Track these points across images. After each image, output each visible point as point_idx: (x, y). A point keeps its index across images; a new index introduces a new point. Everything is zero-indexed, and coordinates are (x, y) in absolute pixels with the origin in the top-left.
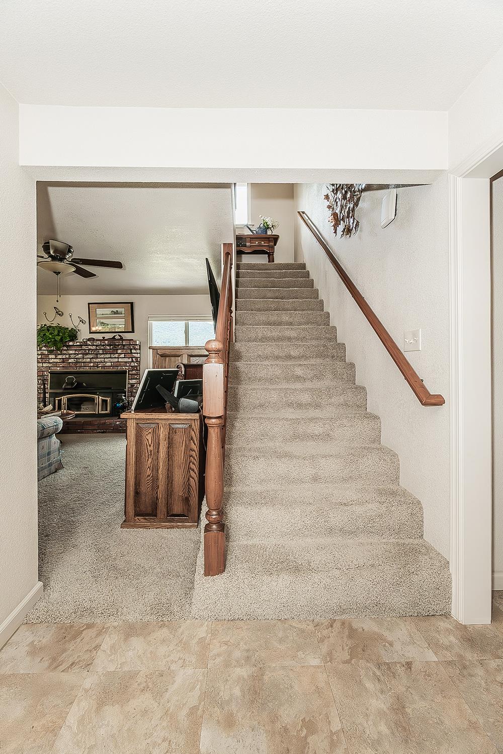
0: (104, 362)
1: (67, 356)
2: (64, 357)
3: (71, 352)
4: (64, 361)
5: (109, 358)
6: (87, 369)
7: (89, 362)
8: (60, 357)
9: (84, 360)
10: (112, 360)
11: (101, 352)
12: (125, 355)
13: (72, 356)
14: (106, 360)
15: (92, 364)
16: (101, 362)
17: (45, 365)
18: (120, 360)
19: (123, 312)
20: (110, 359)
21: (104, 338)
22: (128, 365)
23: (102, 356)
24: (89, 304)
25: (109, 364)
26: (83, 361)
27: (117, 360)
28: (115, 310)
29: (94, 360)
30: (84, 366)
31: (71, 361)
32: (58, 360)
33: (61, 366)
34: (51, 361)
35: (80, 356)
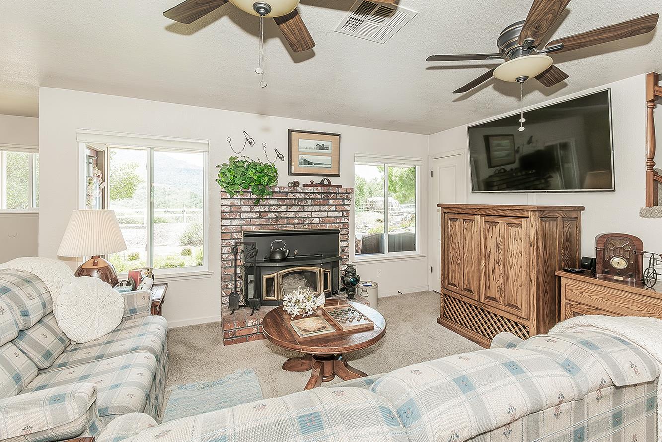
0: (312, 217)
1: (267, 209)
2: (262, 210)
3: (272, 202)
4: (261, 215)
5: (318, 211)
6: (290, 228)
7: (293, 218)
8: (257, 209)
9: (288, 215)
10: (320, 214)
11: (309, 202)
12: (336, 208)
13: (273, 209)
14: (314, 214)
15: (297, 221)
16: (308, 217)
17: (235, 222)
18: (330, 214)
19: (330, 148)
20: (318, 213)
21: (312, 182)
22: (338, 221)
23: (310, 209)
24: (290, 131)
25: (317, 220)
26: (286, 216)
27: (325, 214)
28: (321, 143)
29: (300, 215)
30: (287, 224)
31: (271, 215)
32: (253, 215)
33: (257, 223)
34: (244, 216)
35: (283, 208)
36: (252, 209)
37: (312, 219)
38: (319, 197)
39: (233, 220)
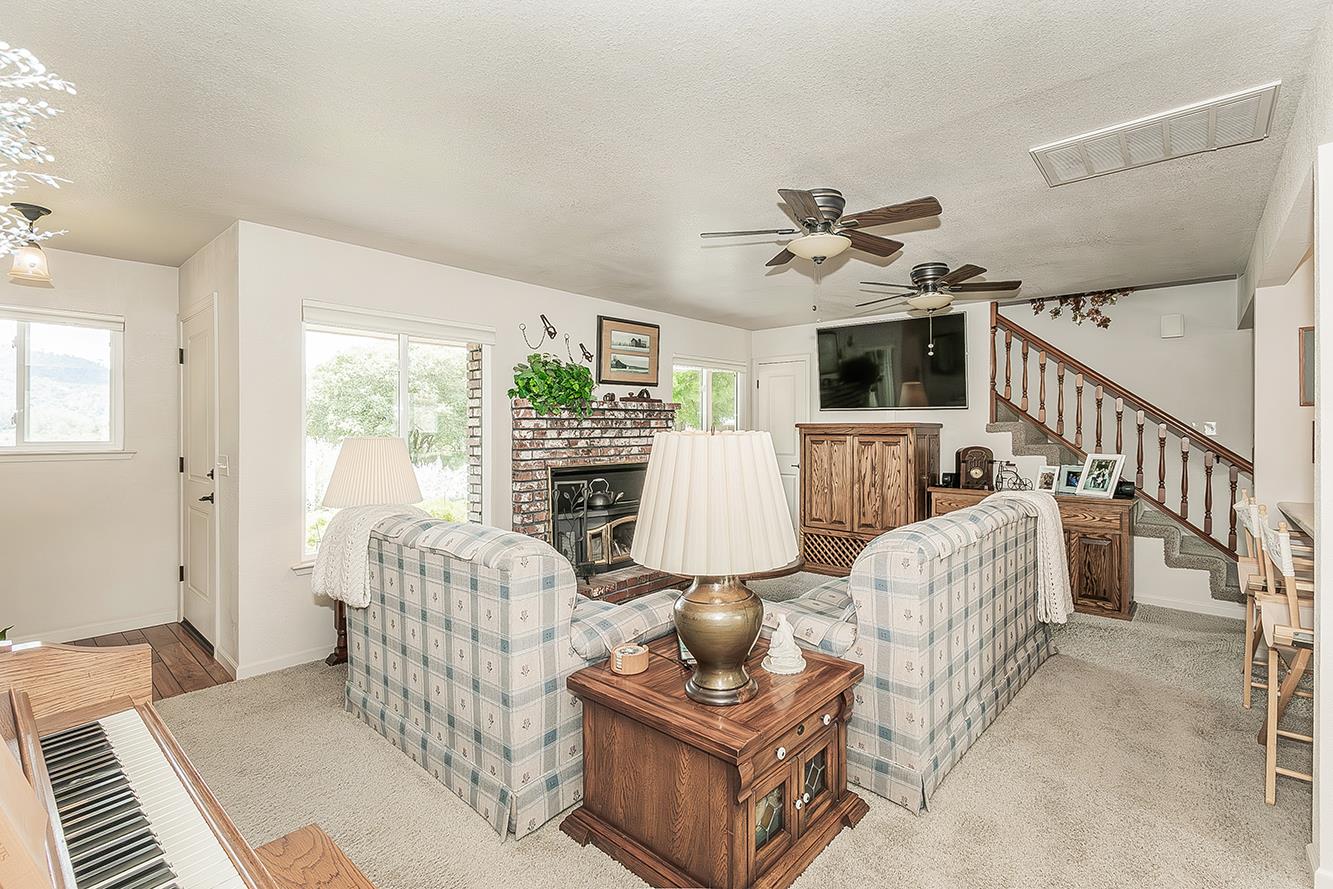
0: (629, 446)
1: (578, 434)
2: (572, 436)
3: (586, 424)
4: (571, 443)
5: (638, 437)
6: (605, 461)
7: (608, 447)
8: (565, 434)
9: (602, 443)
10: (640, 441)
11: (629, 424)
13: (586, 433)
14: (633, 442)
15: (612, 452)
16: (625, 446)
17: (538, 454)
19: (648, 345)
20: (637, 440)
21: (630, 394)
23: (629, 433)
24: (601, 319)
25: (635, 450)
26: (600, 445)
27: (645, 441)
28: (637, 337)
29: (618, 442)
30: (601, 456)
31: (582, 443)
32: (558, 443)
33: (565, 456)
34: (548, 444)
35: (597, 433)
36: (559, 434)
37: (629, 449)
38: (641, 416)
39: (535, 452)
